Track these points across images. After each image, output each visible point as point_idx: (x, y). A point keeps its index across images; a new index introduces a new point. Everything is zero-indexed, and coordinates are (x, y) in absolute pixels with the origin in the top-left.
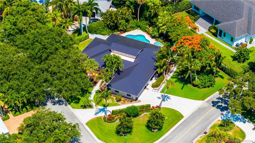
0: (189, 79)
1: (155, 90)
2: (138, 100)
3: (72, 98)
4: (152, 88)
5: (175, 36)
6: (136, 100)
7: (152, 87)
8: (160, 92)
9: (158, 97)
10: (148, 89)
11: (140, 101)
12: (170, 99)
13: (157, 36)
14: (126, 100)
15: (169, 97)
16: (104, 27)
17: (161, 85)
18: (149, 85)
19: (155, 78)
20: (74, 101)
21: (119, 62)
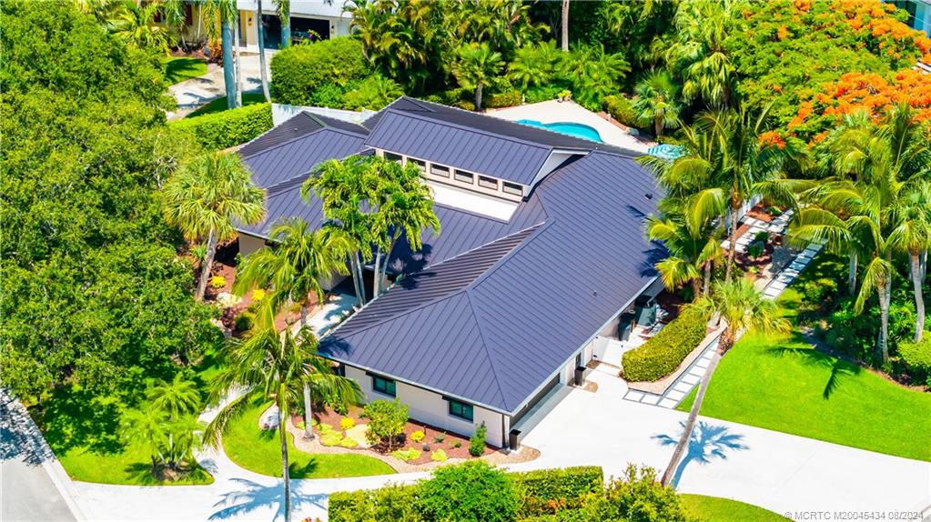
0: (869, 342)
1: (640, 395)
2: (520, 449)
3: (88, 423)
4: (621, 381)
5: (777, 87)
6: (505, 446)
7: (621, 375)
8: (676, 408)
9: (661, 437)
10: (594, 387)
11: (535, 454)
12: (737, 446)
13: (672, 119)
14: (441, 441)
15: (736, 437)
16: (364, 72)
17: (679, 371)
18: (600, 367)
19: (647, 331)
20: (92, 441)
21: (408, 196)
